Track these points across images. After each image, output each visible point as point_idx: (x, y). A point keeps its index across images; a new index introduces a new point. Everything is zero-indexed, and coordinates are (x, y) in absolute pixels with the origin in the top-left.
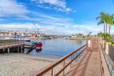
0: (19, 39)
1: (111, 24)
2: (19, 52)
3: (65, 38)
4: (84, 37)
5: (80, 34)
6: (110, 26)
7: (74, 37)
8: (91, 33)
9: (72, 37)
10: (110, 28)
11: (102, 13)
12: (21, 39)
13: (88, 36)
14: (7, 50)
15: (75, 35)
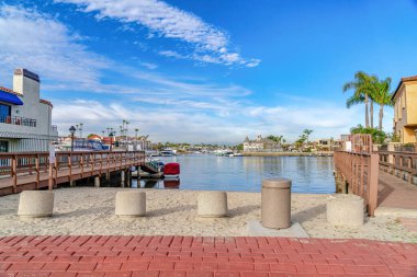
0: (131, 148)
1: (384, 103)
2: (126, 186)
3: (219, 151)
4: (285, 148)
5: (271, 138)
6: (381, 111)
7: (254, 146)
8: (308, 132)
9: (245, 147)
10: (381, 115)
11: (360, 76)
12: (135, 148)
13: (300, 143)
14: (120, 175)
15: (255, 142)
